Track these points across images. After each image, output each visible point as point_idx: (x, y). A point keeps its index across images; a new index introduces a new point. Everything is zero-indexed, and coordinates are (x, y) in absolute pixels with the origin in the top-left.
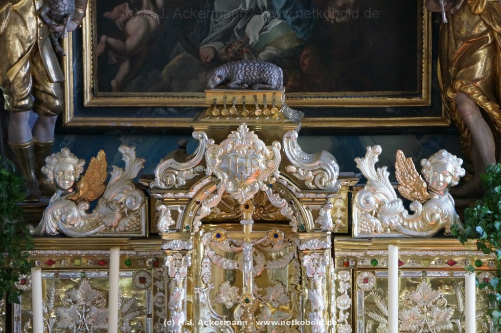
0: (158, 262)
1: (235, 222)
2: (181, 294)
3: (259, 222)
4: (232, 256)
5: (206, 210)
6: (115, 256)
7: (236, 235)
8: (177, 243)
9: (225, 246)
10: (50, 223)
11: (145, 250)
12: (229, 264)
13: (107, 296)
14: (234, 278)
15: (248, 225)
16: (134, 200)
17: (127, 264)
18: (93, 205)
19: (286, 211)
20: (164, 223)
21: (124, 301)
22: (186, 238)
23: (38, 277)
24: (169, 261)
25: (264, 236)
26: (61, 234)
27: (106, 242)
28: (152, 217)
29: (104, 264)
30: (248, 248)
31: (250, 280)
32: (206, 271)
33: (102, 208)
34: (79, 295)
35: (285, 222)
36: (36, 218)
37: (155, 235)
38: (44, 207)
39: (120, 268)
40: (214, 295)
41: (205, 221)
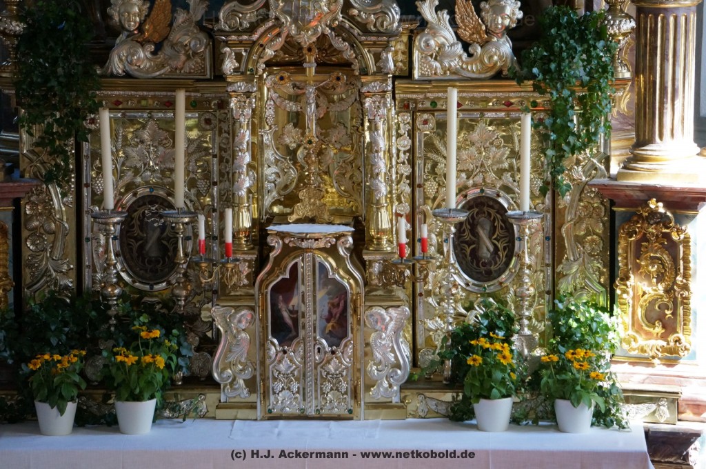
0: (223, 104)
1: (298, 65)
2: (246, 135)
3: (322, 66)
4: (295, 98)
5: (270, 52)
6: (181, 98)
7: (300, 77)
8: (241, 86)
9: (288, 88)
10: (117, 64)
11: (209, 92)
12: (292, 107)
13: (173, 136)
14: (297, 120)
15: (311, 69)
16: (198, 43)
17: (192, 105)
18: (159, 47)
19: (349, 54)
20: (229, 65)
21: (190, 141)
22: (249, 80)
23: (105, 117)
24: (233, 103)
25: (327, 80)
26: (128, 75)
27: (172, 84)
28: (217, 60)
29: (170, 105)
30: (311, 91)
31: (312, 121)
32: (270, 112)
33: (167, 50)
34: (146, 135)
35: (347, 65)
36: (103, 59)
37: (219, 77)
38: (109, 48)
39: (186, 109)
40: (278, 137)
41: (269, 64)
